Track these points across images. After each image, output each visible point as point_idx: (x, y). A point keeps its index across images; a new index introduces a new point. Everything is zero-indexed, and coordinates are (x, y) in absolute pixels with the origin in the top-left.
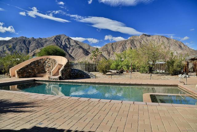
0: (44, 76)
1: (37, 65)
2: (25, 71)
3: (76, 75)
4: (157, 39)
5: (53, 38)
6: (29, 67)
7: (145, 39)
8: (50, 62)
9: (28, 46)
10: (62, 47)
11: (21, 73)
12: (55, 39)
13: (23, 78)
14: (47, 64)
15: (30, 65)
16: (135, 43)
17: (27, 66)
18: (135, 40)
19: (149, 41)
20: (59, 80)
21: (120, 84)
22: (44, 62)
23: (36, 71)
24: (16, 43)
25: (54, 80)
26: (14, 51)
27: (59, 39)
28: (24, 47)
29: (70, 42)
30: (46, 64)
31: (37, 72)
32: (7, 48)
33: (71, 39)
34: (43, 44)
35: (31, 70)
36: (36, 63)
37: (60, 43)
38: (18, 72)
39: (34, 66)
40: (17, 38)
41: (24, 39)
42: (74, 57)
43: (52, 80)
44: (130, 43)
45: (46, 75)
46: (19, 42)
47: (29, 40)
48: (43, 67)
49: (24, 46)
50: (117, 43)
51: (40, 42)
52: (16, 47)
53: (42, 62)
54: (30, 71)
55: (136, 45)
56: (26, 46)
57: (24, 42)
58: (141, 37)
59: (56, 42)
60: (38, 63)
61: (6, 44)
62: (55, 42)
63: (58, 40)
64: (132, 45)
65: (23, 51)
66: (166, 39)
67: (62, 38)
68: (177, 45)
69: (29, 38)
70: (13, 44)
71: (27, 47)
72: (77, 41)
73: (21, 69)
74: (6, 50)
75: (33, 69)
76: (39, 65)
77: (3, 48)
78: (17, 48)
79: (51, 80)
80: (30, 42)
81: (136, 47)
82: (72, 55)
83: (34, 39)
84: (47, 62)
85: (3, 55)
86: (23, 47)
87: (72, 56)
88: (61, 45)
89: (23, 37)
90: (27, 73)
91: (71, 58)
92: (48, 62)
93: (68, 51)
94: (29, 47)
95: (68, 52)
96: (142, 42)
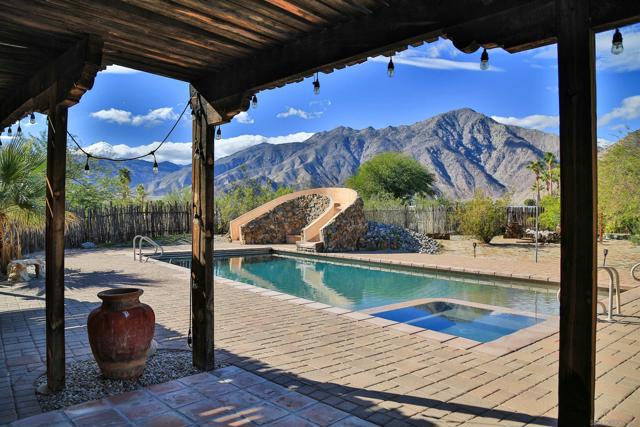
1: (290, 214)
2: (260, 228)
3: (377, 243)
5: (433, 125)
6: (271, 216)
8: (318, 205)
9: (355, 155)
10: (463, 152)
11: (252, 231)
12: (439, 125)
13: (255, 243)
14: (313, 209)
15: (274, 212)
17: (266, 216)
20: (318, 251)
21: (452, 272)
22: (307, 206)
23: (286, 227)
24: (325, 148)
25: (307, 253)
26: (319, 171)
27: (453, 126)
28: (347, 157)
29: (488, 131)
30: (310, 211)
31: (289, 231)
32: (302, 162)
33: (493, 121)
34: (401, 146)
35: (275, 225)
36: (289, 208)
37: (456, 137)
38: (243, 229)
39: (283, 216)
40: (326, 134)
41: (345, 133)
42: (506, 185)
43: (303, 252)
46: (333, 143)
47: (361, 136)
48: (305, 217)
49: (347, 155)
51: (390, 138)
52: (325, 159)
53: (302, 204)
54: (272, 227)
56: (352, 154)
57: (346, 142)
59: (441, 135)
60: (293, 208)
61: (300, 153)
62: (437, 135)
63: (449, 128)
65: (343, 170)
67: (461, 121)
69: (358, 131)
70: (316, 151)
71: (354, 158)
72: (517, 127)
73: (251, 223)
74: (298, 170)
75: (280, 224)
76: (294, 214)
77: (293, 165)
78: (328, 160)
79: (300, 252)
80: (361, 143)
82: (496, 176)
83: (373, 133)
84: (312, 204)
85: (293, 183)
86: (344, 158)
87: (495, 181)
88: (459, 143)
89: (344, 128)
90: (267, 232)
91: (495, 189)
92: (315, 204)
93: (482, 164)
94: (360, 155)
95: (482, 169)
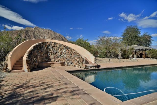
0: (51, 65)
4: (47, 32)
7: (38, 31)
8: (55, 47)
14: (51, 49)
16: (29, 33)
18: (29, 30)
19: (41, 33)
22: (48, 47)
25: (92, 69)
30: (49, 50)
43: (89, 69)
44: (25, 33)
45: (54, 63)
48: (47, 53)
50: (13, 32)
53: (45, 46)
55: (30, 35)
58: (34, 29)
60: (40, 48)
64: (26, 35)
66: (53, 33)
68: (61, 38)
76: (41, 51)
79: (87, 69)
81: (30, 36)
84: (51, 46)
92: (53, 46)
96: (36, 33)
